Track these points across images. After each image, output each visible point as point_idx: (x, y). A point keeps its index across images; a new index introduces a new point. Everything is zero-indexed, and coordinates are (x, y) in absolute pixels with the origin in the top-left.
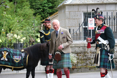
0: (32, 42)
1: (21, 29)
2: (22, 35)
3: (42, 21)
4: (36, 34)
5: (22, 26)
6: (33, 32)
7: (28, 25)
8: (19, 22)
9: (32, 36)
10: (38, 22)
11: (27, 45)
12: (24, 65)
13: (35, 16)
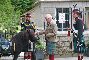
0: (12, 33)
1: (4, 22)
2: (4, 27)
3: (21, 15)
4: (16, 26)
5: (4, 20)
6: (14, 24)
7: (9, 19)
8: (2, 16)
9: (13, 27)
10: (18, 16)
11: (8, 35)
12: (12, 52)
13: (16, 11)
